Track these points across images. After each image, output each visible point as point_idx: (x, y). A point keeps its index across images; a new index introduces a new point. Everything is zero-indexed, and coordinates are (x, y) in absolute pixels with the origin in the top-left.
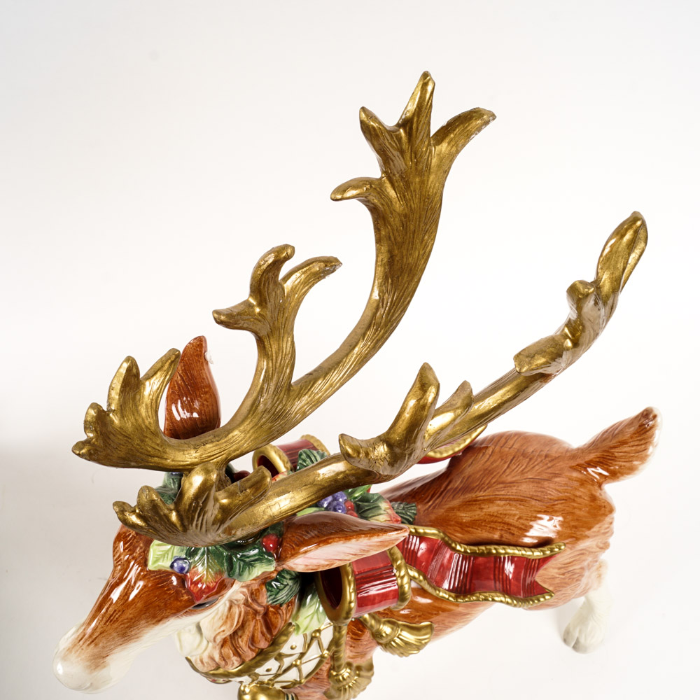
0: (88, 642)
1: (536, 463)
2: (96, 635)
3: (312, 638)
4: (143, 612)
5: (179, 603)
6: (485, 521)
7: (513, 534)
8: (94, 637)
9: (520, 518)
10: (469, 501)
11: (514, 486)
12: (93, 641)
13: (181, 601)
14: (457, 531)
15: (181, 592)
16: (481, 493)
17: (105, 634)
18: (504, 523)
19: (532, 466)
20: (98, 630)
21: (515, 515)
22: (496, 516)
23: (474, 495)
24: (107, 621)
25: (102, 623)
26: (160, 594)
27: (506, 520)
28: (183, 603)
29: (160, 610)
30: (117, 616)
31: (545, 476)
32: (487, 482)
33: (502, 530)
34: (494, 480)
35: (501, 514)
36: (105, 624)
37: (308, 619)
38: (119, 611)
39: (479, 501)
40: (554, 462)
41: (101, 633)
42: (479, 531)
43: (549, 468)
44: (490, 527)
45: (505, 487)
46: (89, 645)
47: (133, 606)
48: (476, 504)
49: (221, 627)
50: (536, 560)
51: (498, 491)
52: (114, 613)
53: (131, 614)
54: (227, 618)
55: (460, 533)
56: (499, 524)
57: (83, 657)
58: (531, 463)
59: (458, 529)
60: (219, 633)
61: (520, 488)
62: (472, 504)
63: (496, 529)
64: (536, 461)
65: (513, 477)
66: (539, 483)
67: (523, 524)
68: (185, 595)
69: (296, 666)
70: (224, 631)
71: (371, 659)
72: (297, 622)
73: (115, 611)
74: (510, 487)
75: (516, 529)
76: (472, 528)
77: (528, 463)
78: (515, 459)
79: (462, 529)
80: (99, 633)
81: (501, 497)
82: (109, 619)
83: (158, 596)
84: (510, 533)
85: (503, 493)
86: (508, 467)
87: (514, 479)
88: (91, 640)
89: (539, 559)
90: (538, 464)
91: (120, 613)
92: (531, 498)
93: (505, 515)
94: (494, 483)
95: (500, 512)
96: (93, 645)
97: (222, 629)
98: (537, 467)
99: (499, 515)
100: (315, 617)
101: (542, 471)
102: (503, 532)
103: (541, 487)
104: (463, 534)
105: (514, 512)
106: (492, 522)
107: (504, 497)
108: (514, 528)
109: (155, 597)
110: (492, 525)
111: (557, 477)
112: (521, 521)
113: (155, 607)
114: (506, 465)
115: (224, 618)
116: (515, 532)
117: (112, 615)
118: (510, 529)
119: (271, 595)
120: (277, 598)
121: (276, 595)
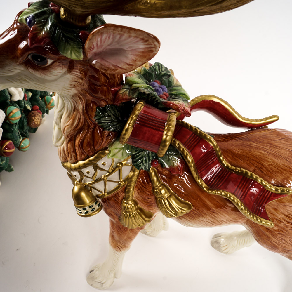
3: (117, 167)
6: (249, 158)
7: (262, 172)
9: (271, 165)
10: (245, 145)
11: (277, 148)
14: (229, 157)
16: (254, 144)
18: (260, 164)
21: (269, 162)
22: (256, 158)
23: (249, 143)
27: (262, 162)
32: (262, 140)
33: (256, 167)
34: (266, 141)
35: (260, 158)
37: (117, 150)
39: (250, 146)
42: (242, 162)
44: (250, 162)
45: (271, 146)
48: (248, 147)
49: (68, 122)
50: (269, 192)
51: (265, 146)
55: (231, 158)
56: (256, 163)
59: (231, 156)
61: (280, 151)
62: (246, 147)
63: (253, 165)
65: (280, 145)
67: (271, 169)
69: (103, 179)
71: (154, 213)
72: (110, 148)
74: (274, 148)
75: (266, 170)
76: (239, 158)
79: (233, 157)
81: (265, 149)
84: (261, 171)
85: (268, 148)
86: (279, 140)
89: (272, 193)
92: (284, 158)
93: (263, 159)
94: (266, 142)
95: (260, 157)
99: (259, 158)
100: (121, 151)
102: (256, 169)
104: (232, 160)
105: (269, 160)
106: (253, 160)
107: (268, 150)
108: (264, 169)
110: (252, 162)
112: (271, 167)
116: (264, 172)
118: (261, 168)
119: (98, 116)
120: (101, 120)
121: (101, 118)
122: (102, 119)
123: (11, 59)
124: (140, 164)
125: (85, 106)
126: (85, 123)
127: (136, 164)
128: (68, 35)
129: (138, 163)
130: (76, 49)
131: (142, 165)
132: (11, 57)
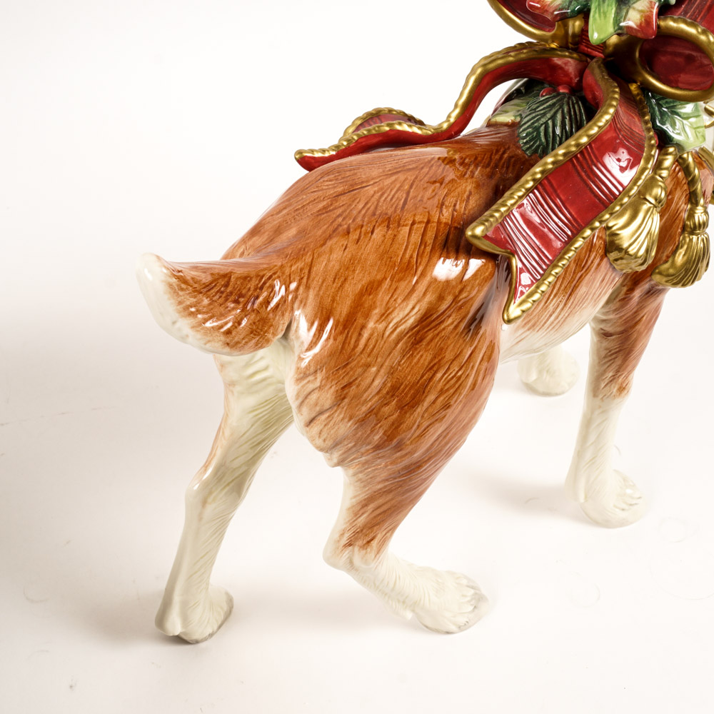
1: (363, 212)
19: (369, 205)
31: (344, 199)
40: (331, 229)
43: (338, 216)
58: (372, 208)
64: (364, 215)
65: (396, 180)
66: (352, 185)
77: (376, 208)
78: (400, 206)
86: (408, 193)
87: (393, 178)
90: (360, 212)
98: (360, 206)
101: (350, 205)
103: (347, 181)
111: (324, 208)
114: (411, 194)
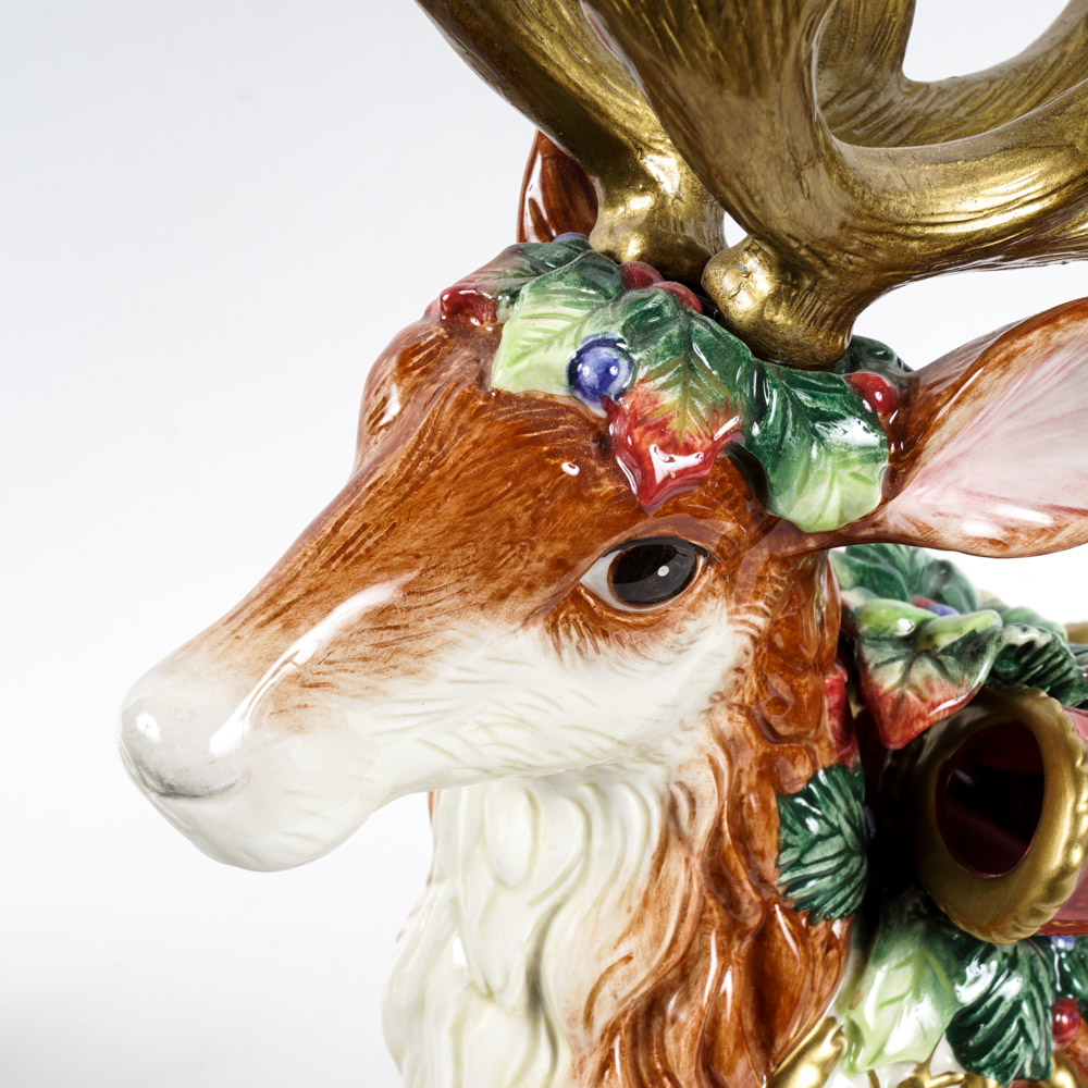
0: (263, 618)
2: (292, 595)
4: (459, 536)
5: (582, 509)
8: (284, 602)
12: (277, 615)
13: (590, 501)
15: (594, 469)
17: (323, 594)
20: (299, 582)
24: (333, 559)
25: (318, 563)
26: (524, 468)
28: (598, 505)
29: (512, 543)
30: (370, 543)
36: (325, 566)
37: (891, 1014)
38: (379, 528)
41: (308, 593)
46: (262, 625)
47: (428, 511)
49: (620, 941)
52: (359, 533)
53: (416, 536)
54: (645, 903)
57: (239, 658)
60: (610, 970)
68: (605, 481)
70: (628, 958)
72: (855, 1016)
73: (365, 527)
80: (301, 591)
82: (339, 553)
83: (515, 477)
88: (271, 611)
91: (382, 533)
96: (277, 625)
97: (623, 951)
109: (506, 478)
113: (500, 524)
115: (636, 902)
117: (353, 539)
119: (791, 846)
120: (806, 866)
121: (803, 854)
122: (808, 859)
123: (482, 607)
124: (1015, 1051)
125: (725, 809)
126: (707, 916)
127: (992, 1058)
128: (819, 404)
129: (1000, 1048)
130: (857, 468)
131: (1022, 1050)
132: (483, 596)
